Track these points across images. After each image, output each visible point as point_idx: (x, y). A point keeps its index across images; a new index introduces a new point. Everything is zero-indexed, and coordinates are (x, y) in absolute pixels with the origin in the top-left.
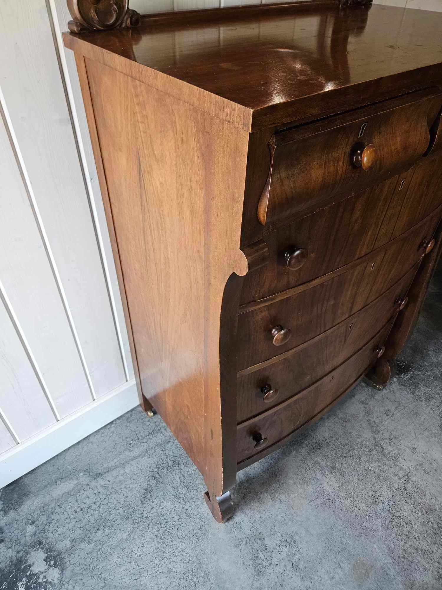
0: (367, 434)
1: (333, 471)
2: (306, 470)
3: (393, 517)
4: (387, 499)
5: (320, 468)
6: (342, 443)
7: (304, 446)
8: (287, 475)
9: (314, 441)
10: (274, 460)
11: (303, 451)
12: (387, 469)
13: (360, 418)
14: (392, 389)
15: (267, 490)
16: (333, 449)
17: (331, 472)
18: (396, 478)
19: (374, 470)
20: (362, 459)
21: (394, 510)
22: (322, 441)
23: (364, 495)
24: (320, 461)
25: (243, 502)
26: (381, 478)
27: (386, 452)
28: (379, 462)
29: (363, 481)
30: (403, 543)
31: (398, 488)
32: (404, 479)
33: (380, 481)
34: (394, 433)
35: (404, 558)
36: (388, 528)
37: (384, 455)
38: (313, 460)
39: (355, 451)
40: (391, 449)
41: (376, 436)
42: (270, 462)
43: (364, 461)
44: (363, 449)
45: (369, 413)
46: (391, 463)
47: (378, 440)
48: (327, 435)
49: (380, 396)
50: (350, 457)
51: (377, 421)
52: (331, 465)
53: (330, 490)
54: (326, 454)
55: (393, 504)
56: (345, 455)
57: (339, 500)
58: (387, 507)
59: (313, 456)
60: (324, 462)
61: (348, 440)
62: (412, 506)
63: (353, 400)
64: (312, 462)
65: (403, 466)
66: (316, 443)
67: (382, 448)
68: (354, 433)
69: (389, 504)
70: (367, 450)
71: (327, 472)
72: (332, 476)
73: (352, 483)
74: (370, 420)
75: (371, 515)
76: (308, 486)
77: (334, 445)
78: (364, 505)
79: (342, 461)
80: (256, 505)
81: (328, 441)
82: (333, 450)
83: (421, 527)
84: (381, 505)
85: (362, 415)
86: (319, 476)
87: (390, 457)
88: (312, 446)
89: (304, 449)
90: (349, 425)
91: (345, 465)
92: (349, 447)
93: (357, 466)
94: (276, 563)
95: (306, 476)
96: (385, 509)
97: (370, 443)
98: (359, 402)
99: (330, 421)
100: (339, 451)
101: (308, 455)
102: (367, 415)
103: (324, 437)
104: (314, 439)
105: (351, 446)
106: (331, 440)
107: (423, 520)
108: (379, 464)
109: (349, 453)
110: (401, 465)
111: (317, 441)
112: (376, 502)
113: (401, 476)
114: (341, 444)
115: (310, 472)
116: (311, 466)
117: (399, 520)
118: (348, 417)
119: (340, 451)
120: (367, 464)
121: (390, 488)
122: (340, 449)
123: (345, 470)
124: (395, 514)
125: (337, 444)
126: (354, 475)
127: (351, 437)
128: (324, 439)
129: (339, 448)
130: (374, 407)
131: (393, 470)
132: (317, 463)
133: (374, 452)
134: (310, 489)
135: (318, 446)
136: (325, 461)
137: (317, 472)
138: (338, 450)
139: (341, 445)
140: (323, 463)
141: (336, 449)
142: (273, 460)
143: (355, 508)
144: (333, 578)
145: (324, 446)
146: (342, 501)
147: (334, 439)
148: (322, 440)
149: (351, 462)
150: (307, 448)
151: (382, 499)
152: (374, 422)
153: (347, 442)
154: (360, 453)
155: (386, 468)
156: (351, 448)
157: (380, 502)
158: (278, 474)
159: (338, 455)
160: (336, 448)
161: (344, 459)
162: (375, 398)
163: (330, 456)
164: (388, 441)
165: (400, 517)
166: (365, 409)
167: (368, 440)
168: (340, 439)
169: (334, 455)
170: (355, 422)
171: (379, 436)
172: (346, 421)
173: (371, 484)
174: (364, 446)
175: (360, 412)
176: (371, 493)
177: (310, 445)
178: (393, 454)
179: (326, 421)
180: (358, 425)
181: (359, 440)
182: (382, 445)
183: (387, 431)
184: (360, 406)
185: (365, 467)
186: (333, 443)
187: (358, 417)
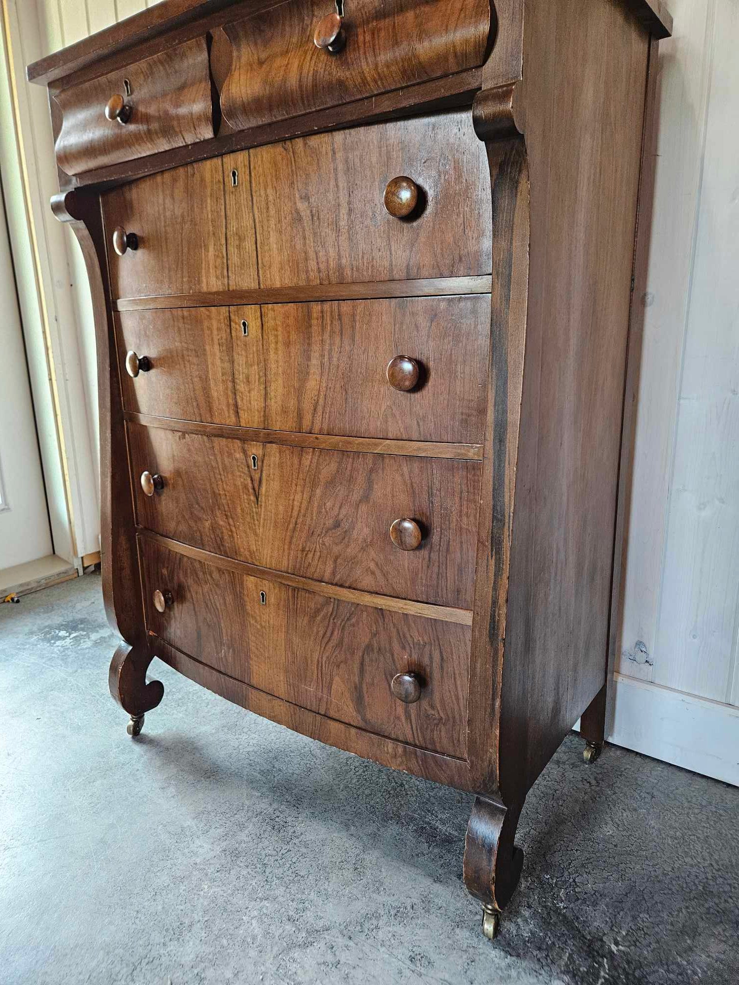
0: (334, 913)
1: (228, 853)
2: (224, 813)
3: (131, 965)
4: (174, 952)
5: (231, 833)
6: (297, 864)
7: (275, 806)
8: (211, 790)
9: (289, 819)
12: (250, 955)
13: (375, 896)
14: (513, 973)
15: (183, 771)
16: (278, 850)
17: (225, 851)
19: (243, 928)
20: (266, 903)
21: (148, 967)
22: (292, 831)
24: (246, 832)
26: (225, 942)
27: (296, 954)
28: (264, 936)
29: (212, 905)
33: (216, 939)
34: (359, 974)
36: (108, 953)
37: (287, 950)
38: (246, 822)
39: (282, 889)
40: (307, 966)
41: (334, 932)
42: (233, 767)
43: (261, 908)
44: (293, 904)
45: (399, 914)
46: (268, 965)
47: (326, 937)
49: (469, 941)
50: (266, 881)
51: (383, 934)
52: (240, 849)
54: (263, 839)
55: (161, 965)
56: (268, 870)
57: (169, 866)
58: (154, 953)
59: (254, 820)
60: (245, 839)
61: (309, 873)
63: (428, 882)
64: (243, 820)
66: (286, 822)
67: (306, 945)
68: (330, 887)
69: (163, 958)
70: (291, 913)
71: (224, 844)
72: (218, 850)
73: (206, 887)
74: (378, 918)
75: (137, 921)
76: (194, 819)
77: (289, 851)
78: (160, 907)
79: (254, 867)
80: (157, 763)
81: (295, 841)
82: (275, 850)
85: (390, 900)
86: (216, 833)
87: (283, 963)
90: (348, 874)
91: (245, 872)
93: (246, 894)
95: (212, 814)
96: (150, 947)
97: (311, 920)
98: (425, 893)
100: (277, 860)
101: (255, 813)
102: (393, 912)
103: (302, 834)
104: (294, 819)
105: (292, 882)
106: (299, 845)
108: (259, 937)
109: (275, 879)
111: (290, 824)
112: (167, 930)
114: (295, 863)
115: (220, 820)
116: (232, 819)
117: (124, 978)
118: (368, 872)
120: (256, 913)
121: (200, 959)
122: (280, 861)
123: (233, 872)
124: (138, 969)
126: (224, 888)
127: (316, 880)
128: (297, 834)
129: (283, 860)
130: (425, 927)
131: (250, 968)
132: (242, 827)
133: (289, 928)
134: (189, 822)
135: (277, 827)
137: (222, 830)
138: (279, 858)
139: (290, 863)
140: (243, 836)
141: (280, 855)
145: (280, 835)
147: (304, 850)
148: (294, 832)
149: (253, 882)
150: (271, 810)
151: (174, 943)
152: (377, 927)
153: (301, 873)
154: (281, 899)
155: (253, 953)
156: (288, 882)
157: (167, 939)
158: (211, 779)
159: (267, 860)
160: (283, 854)
161: (258, 869)
162: (457, 931)
163: (260, 845)
164: (329, 958)
165: (133, 980)
166: (409, 908)
167: (319, 913)
168: (305, 860)
169: (263, 853)
170: (360, 886)
171: (337, 937)
172: (356, 869)
173: (206, 921)
174: (301, 906)
175: (396, 897)
176: (187, 921)
177: (278, 813)
178: (294, 970)
179: (344, 834)
180: (355, 891)
181: (313, 896)
182: (315, 944)
183: (361, 956)
184: (411, 896)
185: (247, 908)
186: (292, 849)
187: (377, 891)
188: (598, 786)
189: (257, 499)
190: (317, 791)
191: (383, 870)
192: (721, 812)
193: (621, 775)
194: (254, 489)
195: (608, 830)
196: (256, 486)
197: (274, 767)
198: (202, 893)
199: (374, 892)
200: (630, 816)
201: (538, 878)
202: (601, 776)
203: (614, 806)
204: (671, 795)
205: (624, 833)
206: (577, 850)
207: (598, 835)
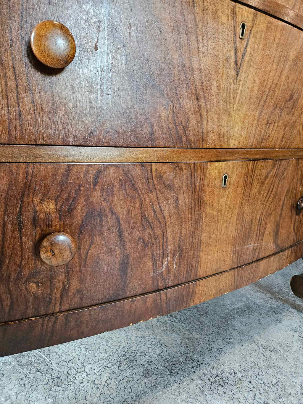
7: (194, 377)
9: (214, 372)
10: (134, 395)
11: (192, 385)
16: (248, 389)
22: (228, 375)
42: (126, 397)
48: (237, 366)
54: (234, 396)
59: (209, 397)
61: (275, 377)
66: (217, 376)
68: (287, 369)
77: (250, 382)
81: (240, 375)
82: (249, 392)
88: (209, 379)
89: (194, 383)
92: (280, 390)
98: (289, 329)
99: (243, 347)
101: (200, 394)
103: (233, 369)
104: (214, 369)
105: (284, 389)
106: (245, 374)
109: (280, 400)
111: (220, 374)
114: (264, 382)
118: (273, 346)
119: (263, 395)
125: (255, 381)
127: (281, 374)
128: (232, 372)
129: (260, 389)
138: (258, 391)
139: (263, 385)
141: (255, 390)
142: (132, 394)
145: (230, 382)
147: (250, 373)
150: (199, 381)
153: (275, 381)
159: (259, 400)
177: (205, 378)
179: (236, 346)
186: (248, 380)
187: (291, 348)
189: (237, 75)
190: (187, 347)
194: (236, 62)
196: (239, 61)
197: (143, 365)
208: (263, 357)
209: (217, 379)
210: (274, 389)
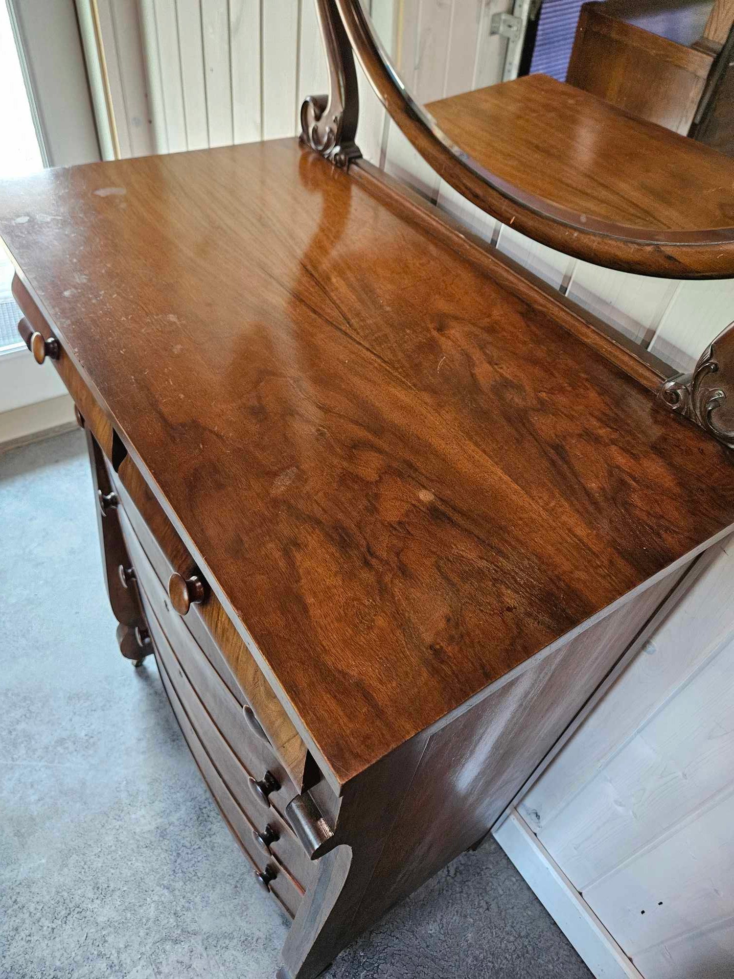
0: (205, 921)
1: (159, 831)
2: (171, 787)
3: (68, 909)
4: (96, 910)
5: (168, 811)
8: (171, 756)
9: (212, 814)
12: (140, 934)
13: (237, 918)
15: (159, 724)
16: (193, 843)
17: (158, 828)
18: (122, 946)
19: (144, 908)
20: (166, 892)
21: (77, 916)
22: (209, 827)
23: (113, 871)
24: (178, 815)
25: (152, 691)
26: (129, 915)
27: (168, 946)
28: (154, 922)
29: (133, 878)
30: (32, 909)
31: (106, 941)
32: (116, 962)
33: (124, 910)
35: (15, 902)
36: (58, 892)
37: (164, 940)
38: (182, 803)
39: (181, 883)
40: (170, 960)
41: (199, 938)
43: (162, 895)
44: (183, 901)
45: (247, 943)
46: (147, 948)
47: (193, 941)
48: (218, 839)
50: (174, 870)
51: (228, 955)
52: (168, 831)
53: (133, 816)
54: (187, 827)
55: (85, 917)
56: (179, 861)
57: (117, 827)
58: (84, 906)
59: (189, 804)
60: (175, 821)
61: (204, 877)
62: (73, 954)
64: (181, 800)
65: (137, 972)
66: (208, 816)
67: (176, 942)
68: (213, 896)
69: (88, 912)
70: (178, 909)
71: (159, 820)
72: (152, 827)
73: (134, 858)
74: (231, 939)
75: (83, 871)
76: (148, 784)
77: (199, 848)
78: (100, 865)
79: (171, 853)
80: (144, 707)
81: (207, 839)
82: (190, 843)
83: (40, 956)
84: (90, 895)
85: (244, 925)
86: (159, 806)
87: (157, 951)
88: (205, 808)
89: (203, 792)
90: (229, 889)
91: (163, 856)
92: (190, 875)
93: (158, 876)
94: (73, 720)
95: (163, 784)
96: (83, 899)
97: (188, 920)
98: (271, 931)
100: (188, 853)
101: (192, 797)
102: (243, 938)
105: (190, 879)
106: (208, 845)
107: (47, 963)
108: (151, 921)
109: (180, 871)
110: (139, 968)
111: (210, 819)
112: (98, 888)
113: (123, 956)
114: (199, 861)
115: (166, 793)
116: (175, 796)
117: (62, 918)
118: (243, 893)
119: (187, 855)
120: (156, 898)
121: (110, 923)
122: (189, 856)
123: (156, 852)
124: (72, 915)
125: (200, 853)
126: (145, 865)
127: (206, 885)
128: (211, 833)
129: (192, 856)
130: (257, 961)
131: (136, 946)
132: (178, 806)
133: (172, 921)
134: (144, 787)
135: (202, 819)
136: (177, 823)
137: (163, 805)
138: (190, 852)
139: (196, 860)
140: (174, 818)
141: (192, 850)
143: (99, 850)
144: (32, 786)
145: (201, 828)
146: (114, 831)
147: (209, 851)
148: (210, 830)
149: (165, 868)
150: (204, 797)
151: (98, 902)
152: (227, 948)
153: (199, 874)
154: (177, 892)
156: (187, 878)
157: (96, 896)
158: (175, 743)
159: (182, 850)
160: (194, 850)
161: (172, 858)
163: (183, 833)
164: (186, 960)
165: (66, 923)
166: (255, 939)
167: (196, 917)
168: (207, 862)
169: (182, 842)
170: (232, 905)
171: (198, 944)
172: (236, 887)
173: (124, 891)
174: (187, 905)
175: (251, 926)
176: (112, 886)
177: (207, 803)
178: (161, 960)
180: (227, 908)
181: (198, 899)
182: (182, 943)
183: (205, 967)
184: (262, 930)
185: (152, 891)
186: (202, 847)
187: (241, 915)
188: (453, 878)
191: (254, 896)
192: (530, 948)
193: (478, 874)
195: (432, 928)
198: (129, 863)
199: (238, 914)
200: (457, 921)
201: (355, 952)
202: (462, 868)
203: (453, 905)
204: (503, 913)
205: (442, 937)
206: (397, 938)
207: (422, 930)
208: (228, 873)
209: (205, 815)
210: (191, 869)
